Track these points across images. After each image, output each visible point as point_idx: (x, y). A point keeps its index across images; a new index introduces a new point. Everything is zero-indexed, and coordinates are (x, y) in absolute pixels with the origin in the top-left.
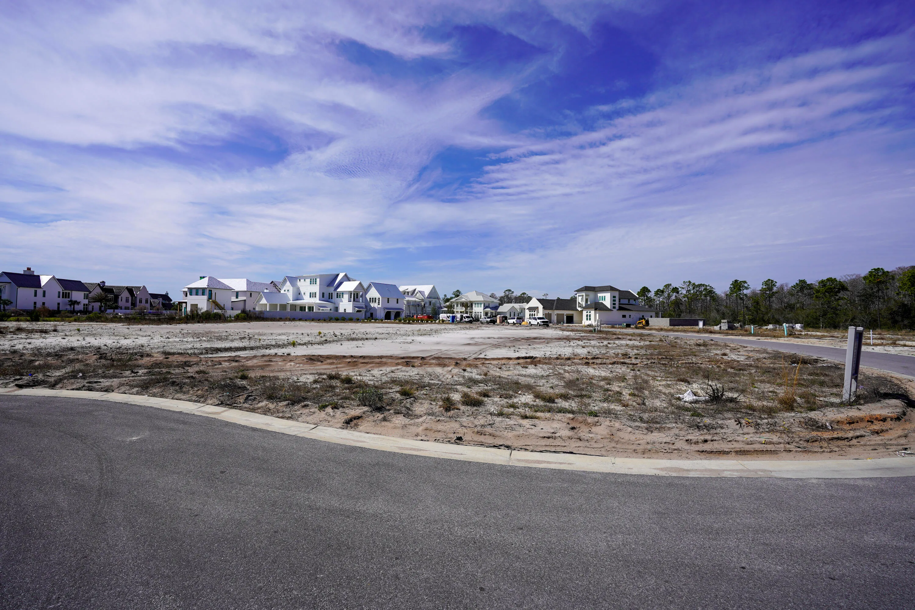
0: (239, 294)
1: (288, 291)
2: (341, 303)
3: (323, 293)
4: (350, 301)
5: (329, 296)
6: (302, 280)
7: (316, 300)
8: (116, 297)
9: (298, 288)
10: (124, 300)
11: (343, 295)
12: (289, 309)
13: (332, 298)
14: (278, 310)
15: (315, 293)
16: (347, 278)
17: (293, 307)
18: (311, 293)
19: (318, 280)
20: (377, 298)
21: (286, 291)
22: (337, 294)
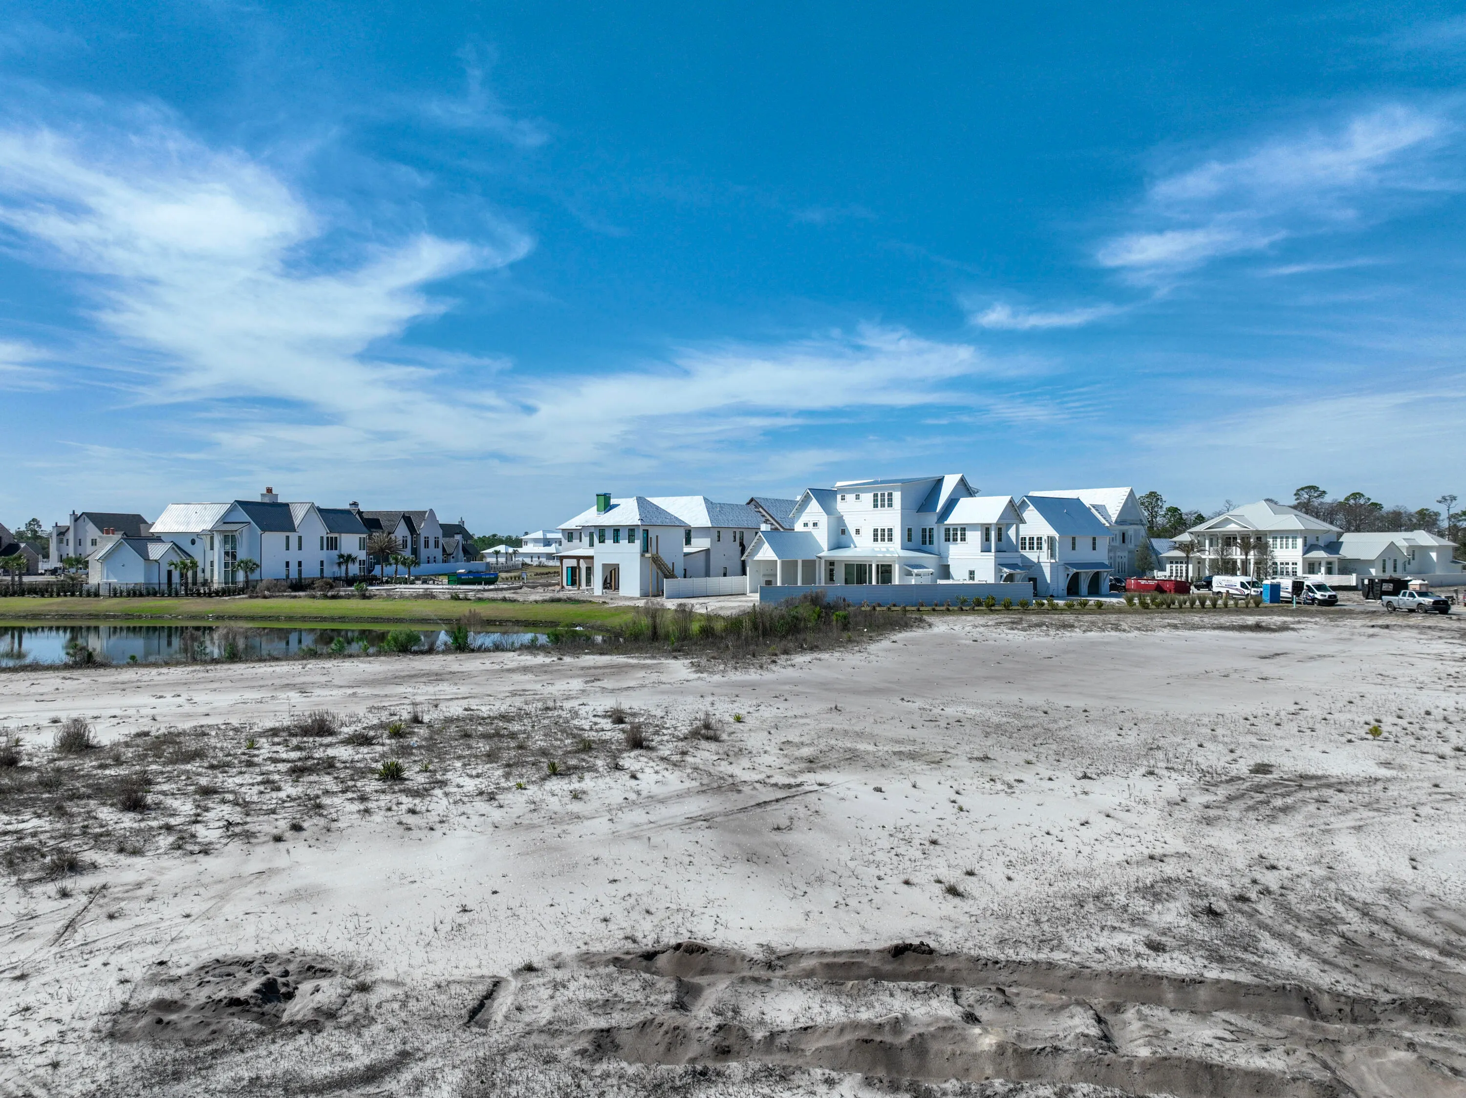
0: (692, 534)
1: (815, 524)
2: (958, 555)
3: (909, 530)
4: (986, 549)
5: (924, 536)
6: (851, 498)
7: (894, 548)
9: (840, 519)
11: (962, 534)
12: (821, 572)
13: (931, 542)
15: (890, 530)
16: (970, 489)
17: (831, 566)
18: (876, 530)
19: (897, 496)
20: (1045, 538)
21: (811, 525)
22: (947, 530)
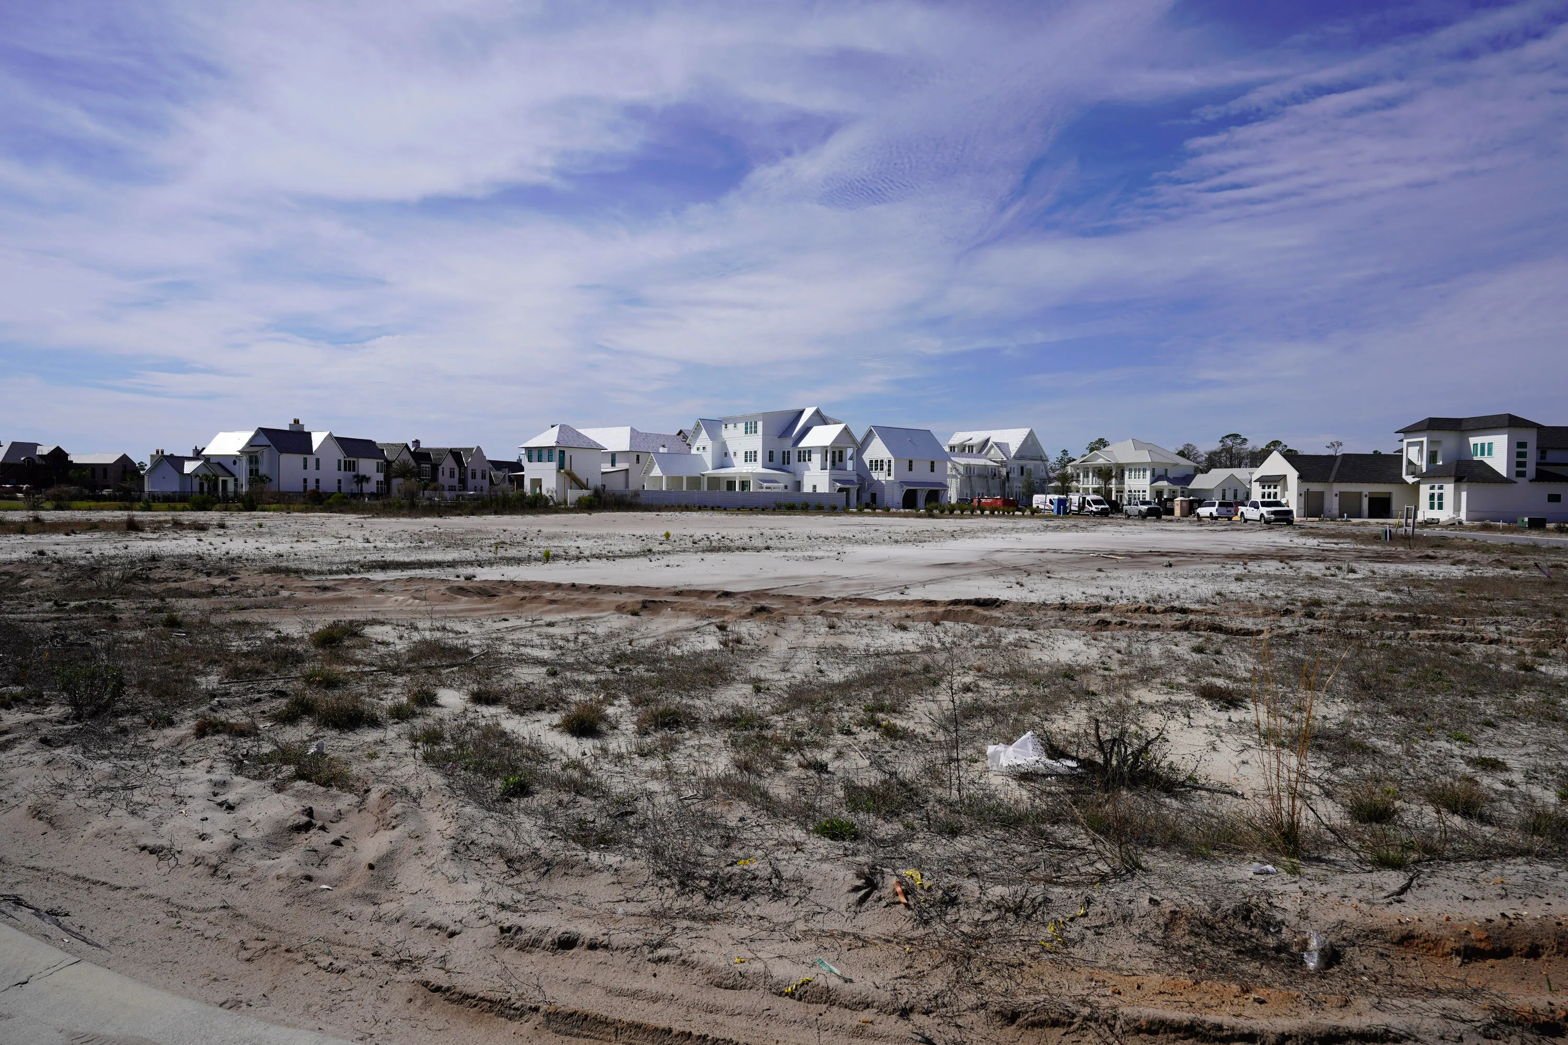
0: (617, 457)
1: (704, 448)
2: (806, 473)
3: (771, 453)
4: (824, 468)
5: (784, 458)
6: (731, 426)
7: (757, 468)
8: (435, 468)
9: (724, 444)
10: (447, 473)
11: (809, 456)
12: (705, 487)
13: (788, 463)
14: (684, 489)
15: (755, 452)
16: (820, 419)
17: (714, 482)
18: (746, 453)
19: (760, 425)
20: (886, 460)
21: (701, 449)
22: (800, 452)
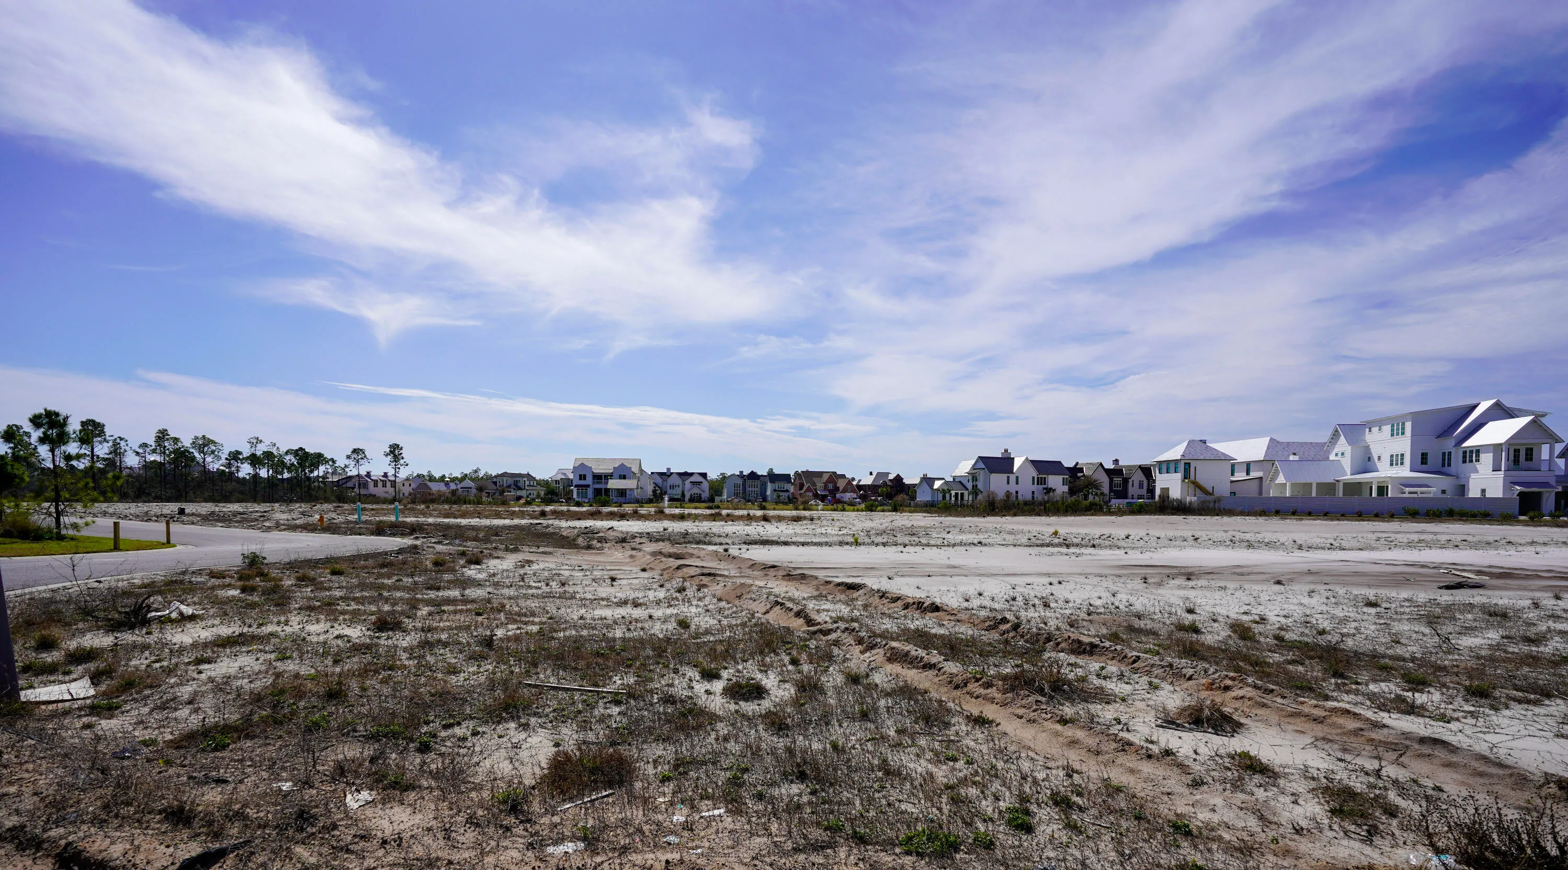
0: (1252, 466)
1: (1343, 454)
2: (1473, 476)
3: (1424, 454)
4: (1496, 469)
5: (1444, 460)
6: (1375, 429)
7: (1404, 472)
9: (1367, 448)
10: (1137, 484)
11: (1478, 455)
12: (1340, 492)
13: (1449, 465)
14: (1314, 494)
15: (1402, 455)
16: (1501, 412)
17: (1353, 488)
18: (1392, 456)
19: (1408, 425)
21: (1339, 455)
22: (1465, 453)
